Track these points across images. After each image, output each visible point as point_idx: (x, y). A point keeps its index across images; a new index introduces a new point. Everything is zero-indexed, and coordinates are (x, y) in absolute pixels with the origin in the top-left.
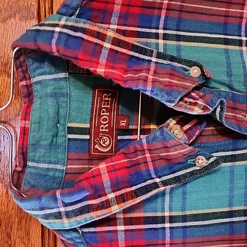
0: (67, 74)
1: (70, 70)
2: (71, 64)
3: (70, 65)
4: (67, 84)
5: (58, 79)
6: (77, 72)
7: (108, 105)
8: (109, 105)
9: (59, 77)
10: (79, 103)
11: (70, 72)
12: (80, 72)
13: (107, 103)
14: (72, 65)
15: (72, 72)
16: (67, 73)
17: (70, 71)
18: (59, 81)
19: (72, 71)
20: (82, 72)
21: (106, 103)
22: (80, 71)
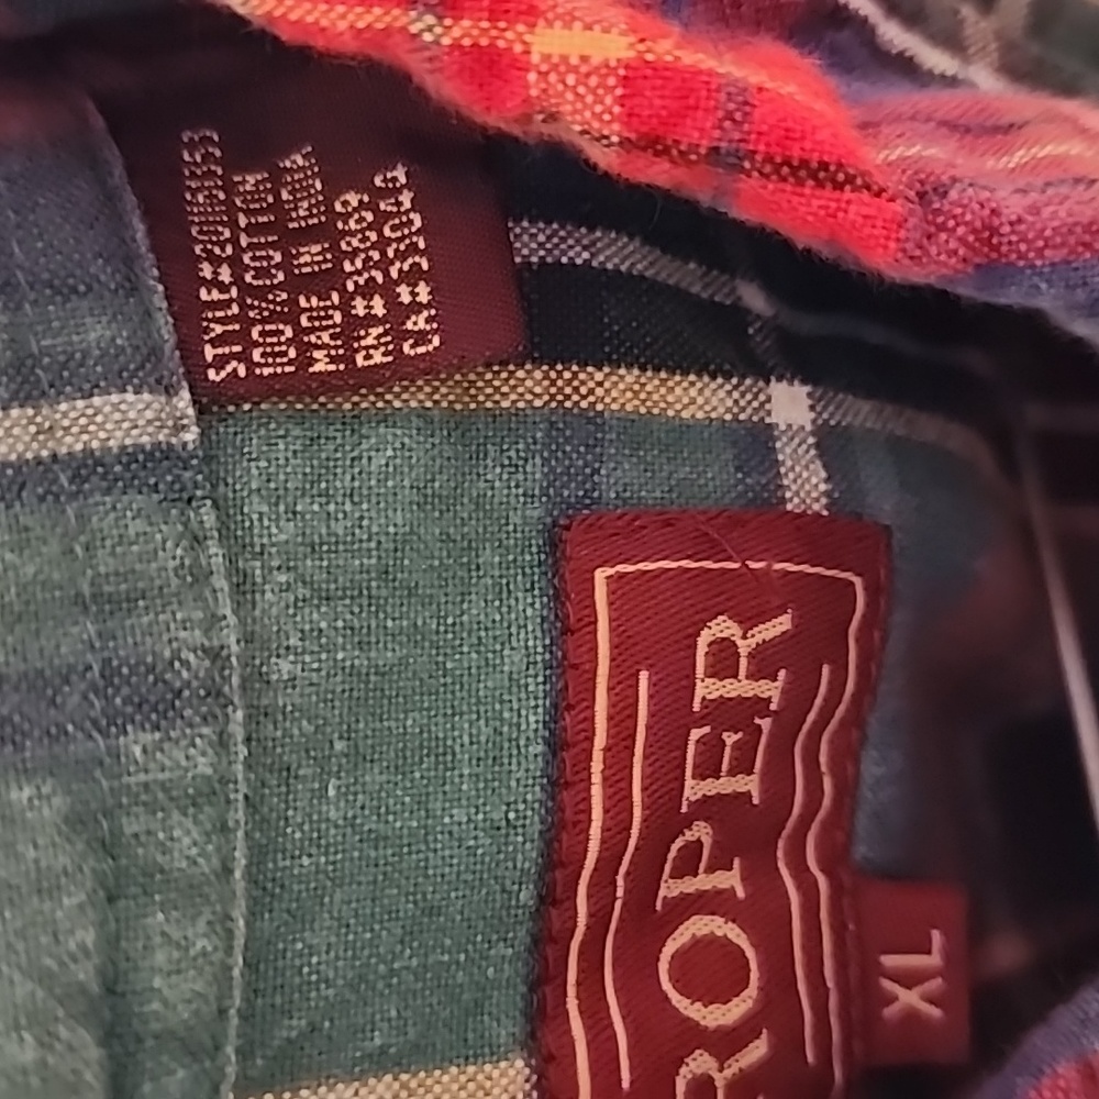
0: (184, 400)
1: (209, 353)
2: (223, 288)
3: (216, 295)
4: (198, 541)
5: (64, 480)
6: (318, 367)
7: (743, 766)
8: (750, 773)
9: (73, 444)
10: (374, 777)
11: (212, 374)
12: (360, 361)
13: (736, 745)
14: (234, 292)
15: (242, 372)
16: (170, 391)
17: (220, 363)
18: (73, 496)
19: (243, 357)
20: (378, 358)
21: (730, 738)
22: (346, 345)
